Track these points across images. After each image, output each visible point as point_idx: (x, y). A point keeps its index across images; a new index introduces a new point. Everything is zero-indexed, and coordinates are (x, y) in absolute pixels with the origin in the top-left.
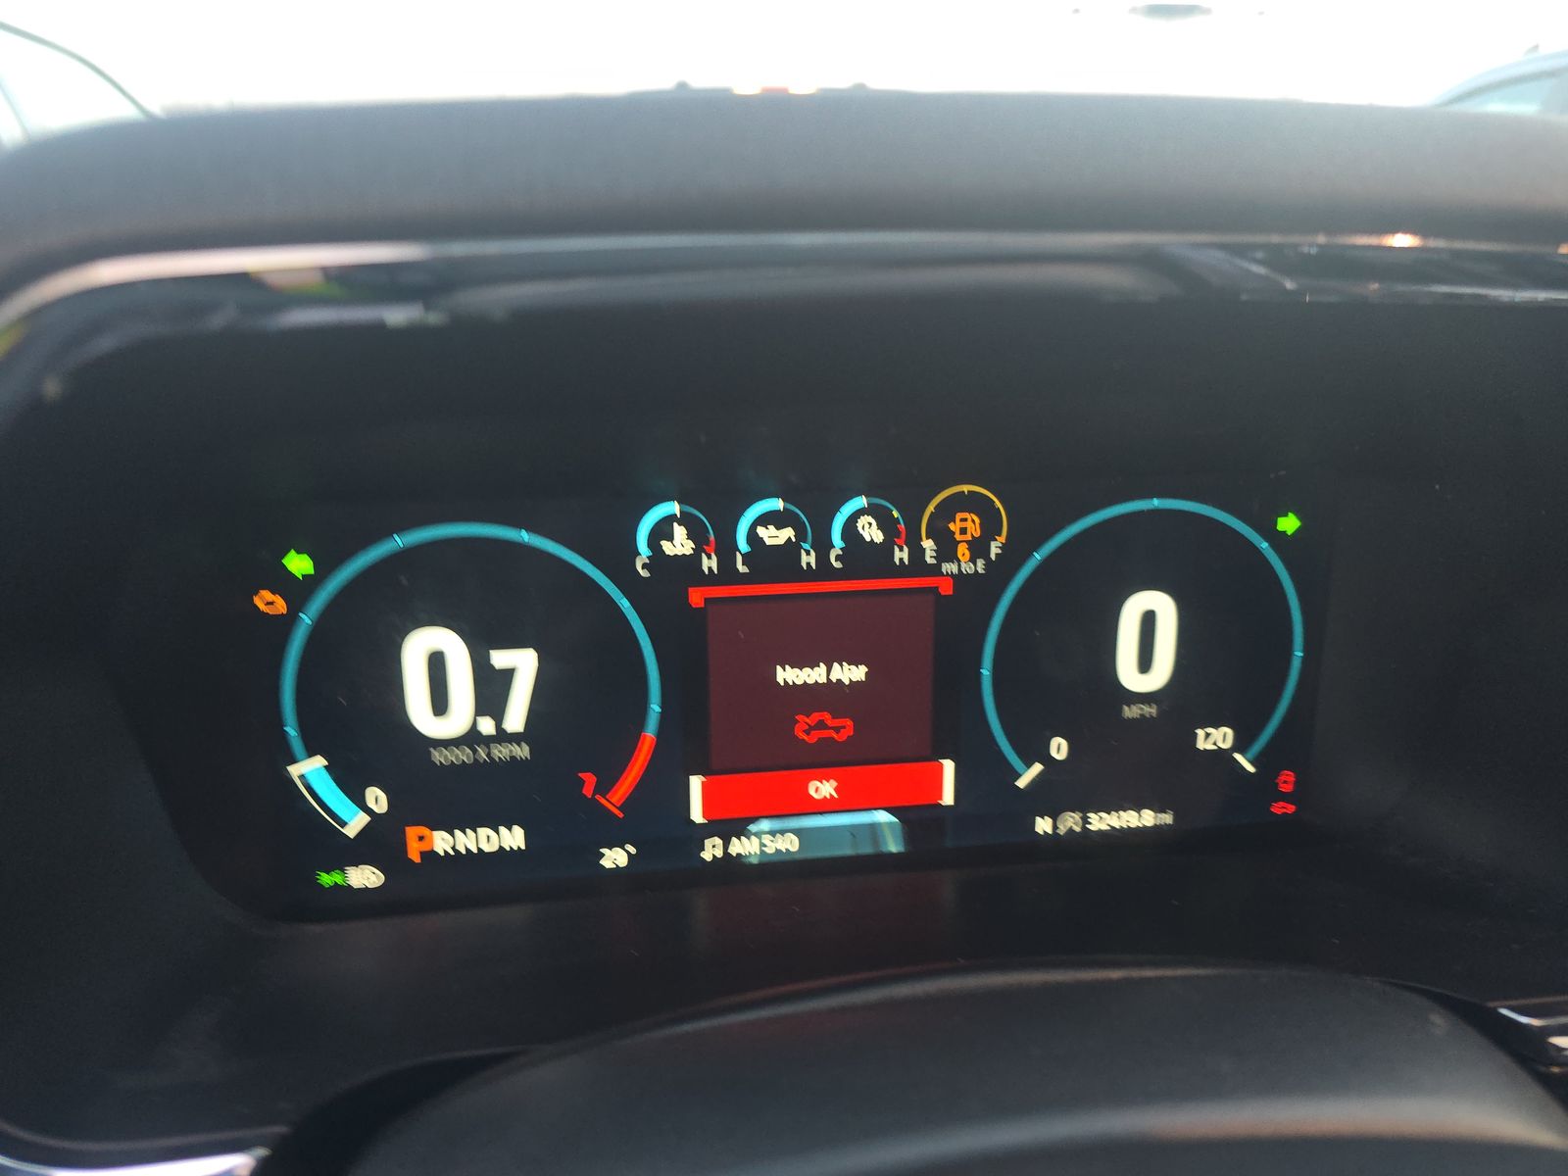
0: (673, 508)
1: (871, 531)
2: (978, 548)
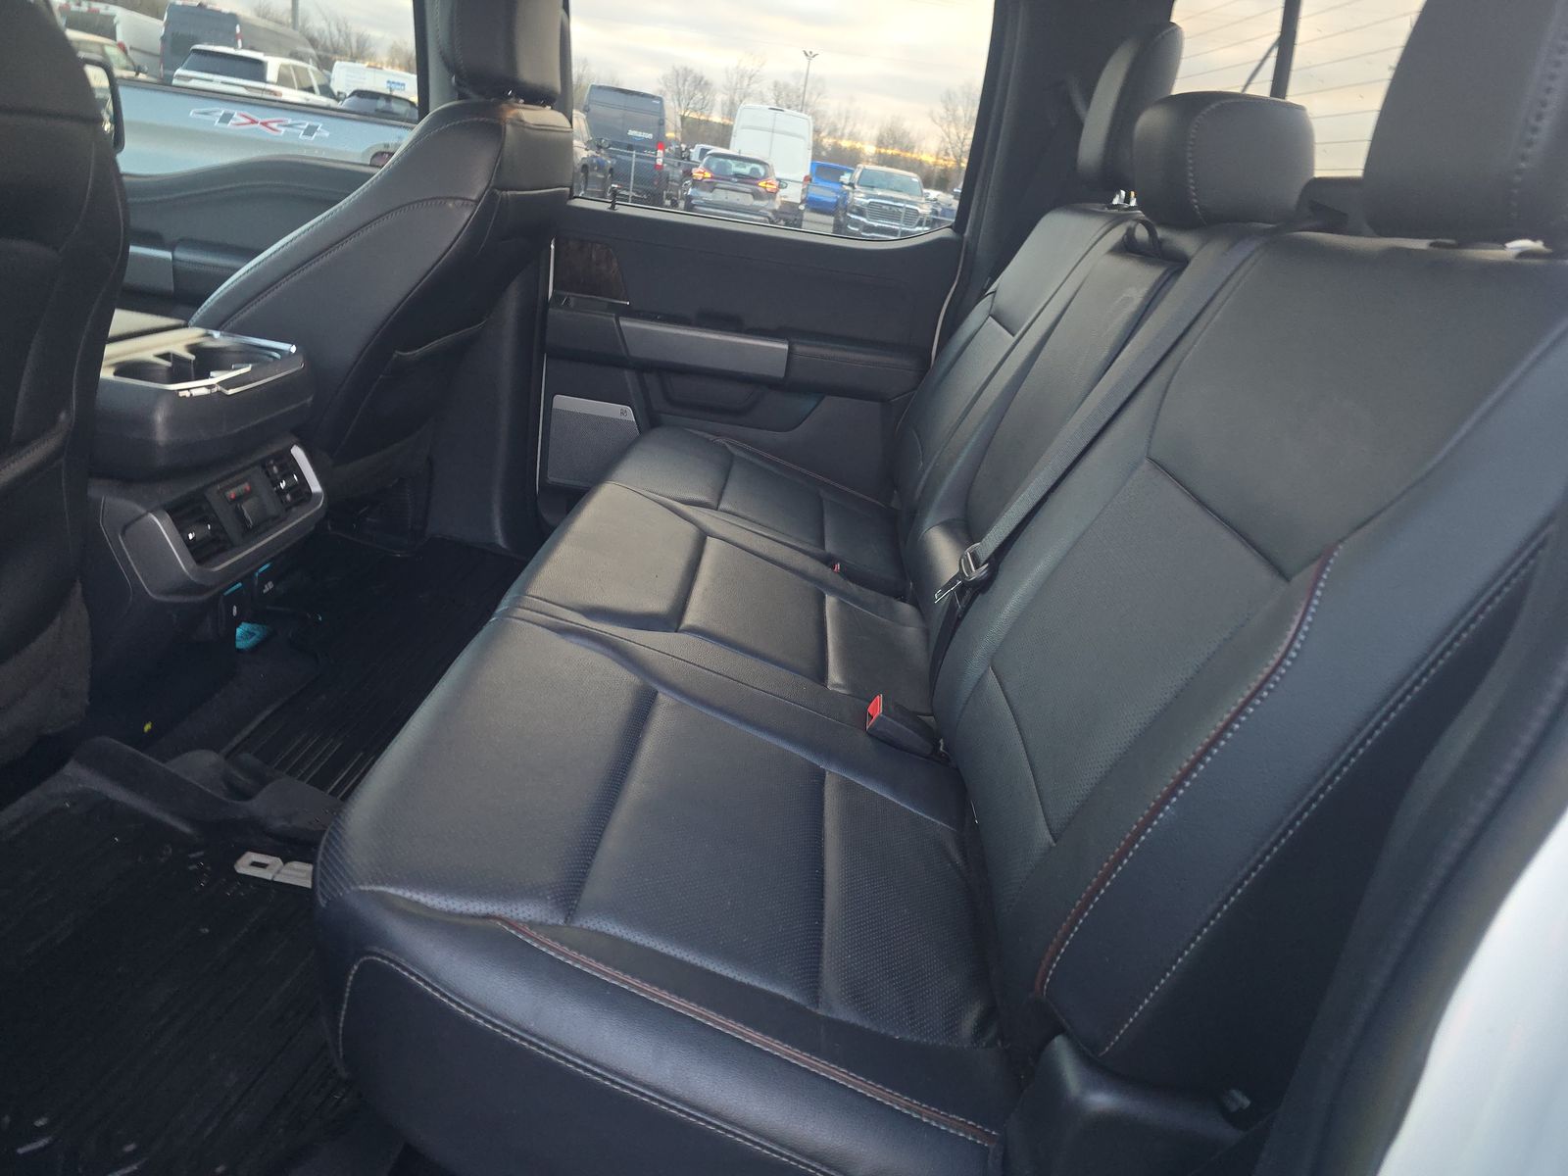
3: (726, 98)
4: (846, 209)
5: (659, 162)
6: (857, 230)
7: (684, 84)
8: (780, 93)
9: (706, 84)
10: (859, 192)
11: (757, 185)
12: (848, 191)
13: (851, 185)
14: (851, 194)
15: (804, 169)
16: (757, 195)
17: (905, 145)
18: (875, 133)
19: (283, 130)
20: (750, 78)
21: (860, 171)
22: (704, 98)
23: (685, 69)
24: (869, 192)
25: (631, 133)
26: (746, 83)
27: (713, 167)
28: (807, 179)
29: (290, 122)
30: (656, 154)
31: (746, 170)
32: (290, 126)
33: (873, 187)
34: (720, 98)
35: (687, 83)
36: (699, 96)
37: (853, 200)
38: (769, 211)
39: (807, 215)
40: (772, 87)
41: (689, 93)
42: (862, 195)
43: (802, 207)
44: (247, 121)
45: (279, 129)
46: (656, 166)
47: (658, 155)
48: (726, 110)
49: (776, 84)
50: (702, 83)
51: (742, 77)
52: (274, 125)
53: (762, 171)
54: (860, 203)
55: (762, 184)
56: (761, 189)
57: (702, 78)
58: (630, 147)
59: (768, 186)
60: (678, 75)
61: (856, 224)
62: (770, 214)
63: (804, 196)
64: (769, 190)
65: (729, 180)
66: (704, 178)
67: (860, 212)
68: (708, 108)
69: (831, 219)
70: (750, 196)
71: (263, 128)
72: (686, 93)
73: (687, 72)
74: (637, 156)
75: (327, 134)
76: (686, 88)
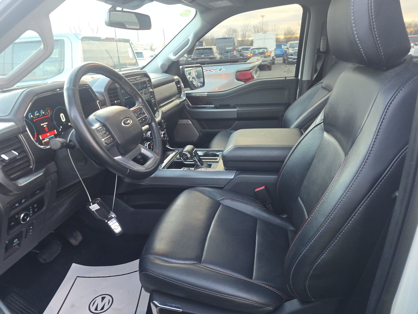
0: (30, 114)
1: (43, 113)
2: (50, 112)
3: (242, 33)
4: (287, 55)
5: (235, 54)
6: (291, 60)
7: (230, 32)
8: (255, 28)
9: (236, 31)
10: (290, 50)
11: (265, 54)
12: (287, 50)
13: (288, 48)
14: (288, 51)
15: (274, 47)
16: (265, 57)
17: (292, 33)
18: (283, 32)
19: (214, 71)
20: (247, 26)
21: (289, 44)
22: (236, 35)
23: (230, 28)
24: (293, 49)
25: (227, 48)
26: (246, 28)
27: (252, 52)
28: (275, 49)
29: (215, 69)
30: (234, 52)
31: (261, 51)
32: (215, 70)
33: (294, 47)
34: (240, 33)
35: (231, 32)
36: (234, 34)
37: (289, 52)
38: (269, 60)
39: (277, 59)
40: (253, 27)
41: (232, 34)
42: (291, 50)
43: (275, 57)
44: (206, 71)
45: (213, 71)
46: (234, 55)
47: (234, 53)
48: (242, 36)
49: (254, 26)
50: (235, 31)
51: (245, 27)
52: (212, 70)
53: (266, 50)
54: (291, 52)
55: (267, 54)
56: (267, 55)
57: (235, 29)
58: (227, 52)
59: (268, 54)
60: (228, 30)
61: (291, 58)
62: (270, 61)
63: (275, 54)
64: (269, 55)
65: (258, 55)
66: (251, 56)
67: (292, 55)
68: (237, 36)
69: (282, 58)
70: (264, 58)
71: (209, 71)
72: (231, 34)
73: (230, 29)
74: (230, 54)
75: (224, 70)
76: (231, 33)
